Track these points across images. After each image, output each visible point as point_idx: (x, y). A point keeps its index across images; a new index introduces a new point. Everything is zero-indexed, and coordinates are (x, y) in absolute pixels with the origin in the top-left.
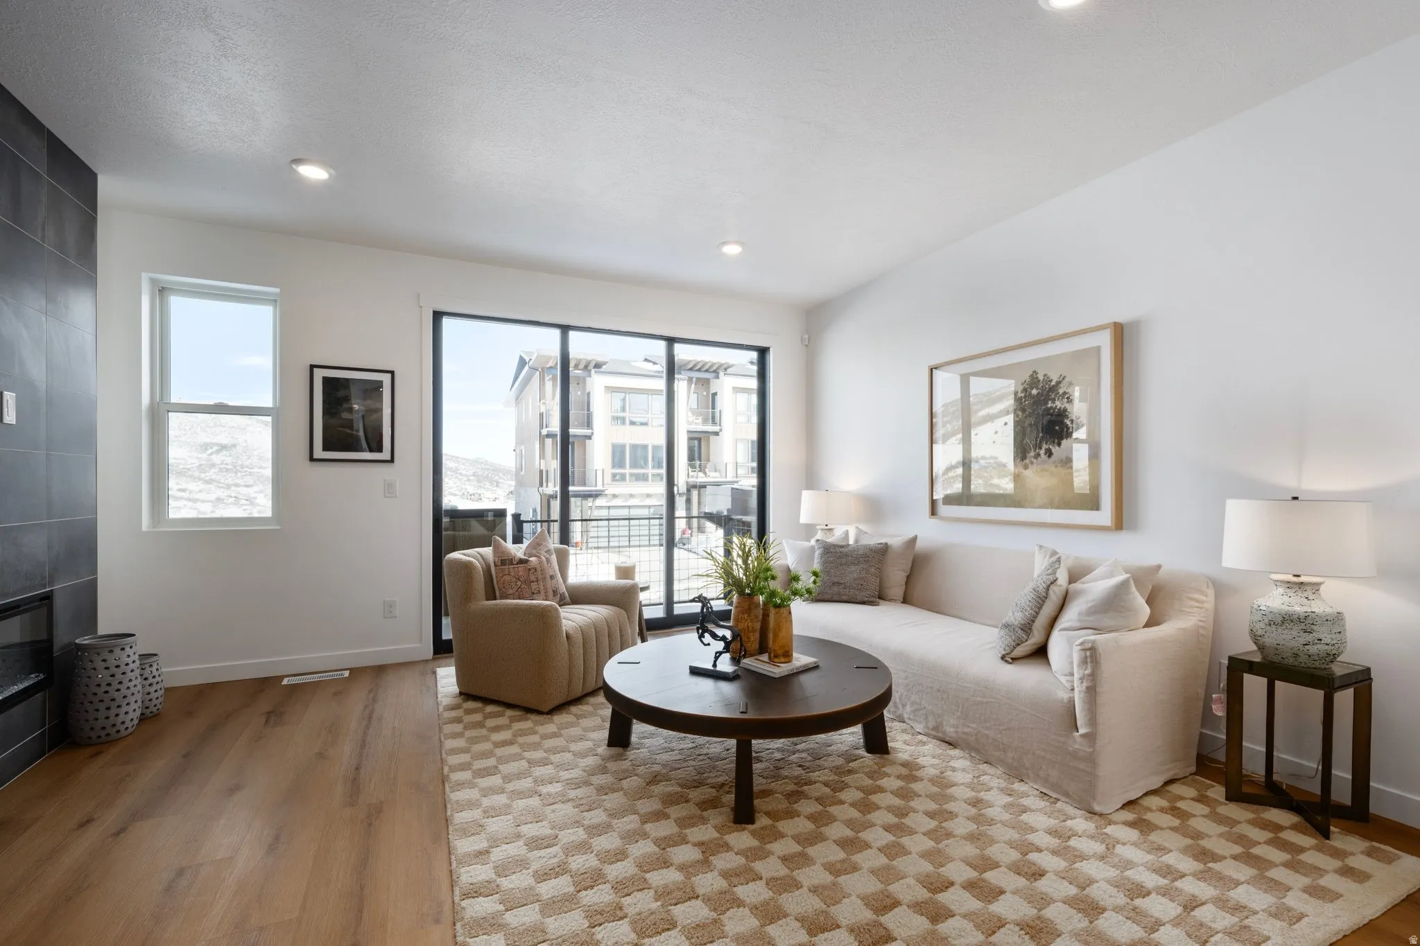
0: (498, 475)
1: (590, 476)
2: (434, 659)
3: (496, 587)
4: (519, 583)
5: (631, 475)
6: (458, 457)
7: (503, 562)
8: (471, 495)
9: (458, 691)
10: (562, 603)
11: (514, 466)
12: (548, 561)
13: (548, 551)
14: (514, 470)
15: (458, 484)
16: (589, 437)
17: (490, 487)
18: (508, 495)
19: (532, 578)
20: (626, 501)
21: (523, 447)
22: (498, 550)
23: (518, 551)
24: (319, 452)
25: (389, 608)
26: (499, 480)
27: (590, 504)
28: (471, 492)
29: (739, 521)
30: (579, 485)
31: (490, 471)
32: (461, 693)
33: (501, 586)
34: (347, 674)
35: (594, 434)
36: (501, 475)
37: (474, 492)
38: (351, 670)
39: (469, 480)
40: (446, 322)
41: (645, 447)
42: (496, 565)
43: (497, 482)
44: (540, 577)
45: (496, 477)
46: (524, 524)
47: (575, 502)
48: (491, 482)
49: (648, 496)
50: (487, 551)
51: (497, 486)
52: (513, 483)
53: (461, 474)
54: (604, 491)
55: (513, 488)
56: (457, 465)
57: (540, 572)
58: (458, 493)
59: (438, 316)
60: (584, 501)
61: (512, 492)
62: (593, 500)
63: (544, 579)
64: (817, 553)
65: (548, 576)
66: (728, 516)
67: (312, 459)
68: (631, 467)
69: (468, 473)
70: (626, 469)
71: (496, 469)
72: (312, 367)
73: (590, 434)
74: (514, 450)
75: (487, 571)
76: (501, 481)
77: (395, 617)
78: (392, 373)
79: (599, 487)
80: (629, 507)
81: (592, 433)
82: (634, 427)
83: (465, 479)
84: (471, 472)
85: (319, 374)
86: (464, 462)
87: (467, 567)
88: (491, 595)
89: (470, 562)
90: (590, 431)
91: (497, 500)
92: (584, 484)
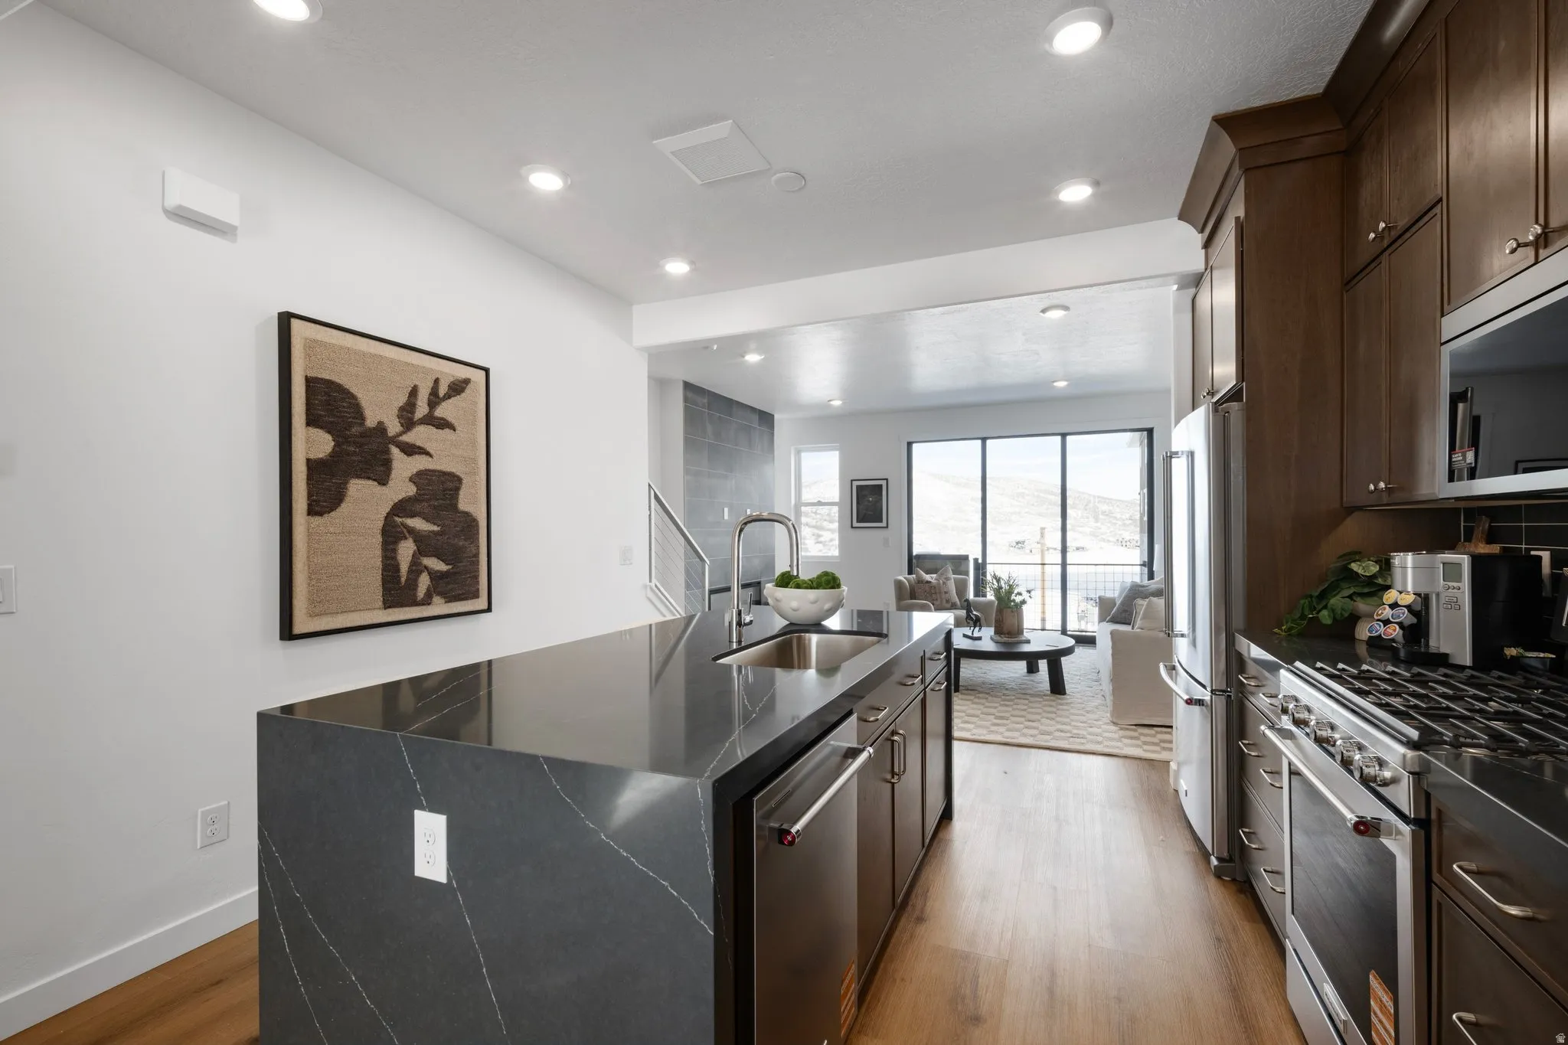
6: (1111, 499)
8: (1126, 542)
15: (1112, 529)
22: (918, 575)
23: (931, 577)
24: (855, 524)
28: (1127, 538)
37: (1132, 538)
39: (1124, 525)
40: (915, 446)
50: (913, 577)
53: (1115, 518)
56: (1111, 508)
58: (1111, 539)
59: (910, 444)
67: (853, 527)
69: (1124, 517)
72: (853, 480)
78: (887, 480)
83: (1120, 523)
84: (1128, 516)
85: (856, 484)
86: (1118, 503)
87: (900, 584)
89: (902, 581)
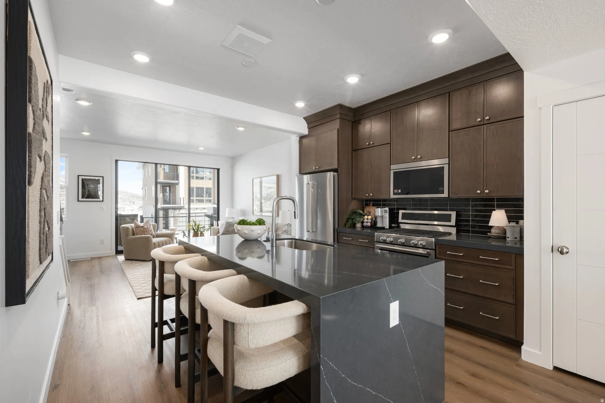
0: (134, 198)
1: (178, 200)
2: (115, 255)
3: (135, 233)
4: (141, 232)
5: (196, 200)
7: (137, 227)
9: (124, 259)
10: (154, 237)
11: (142, 194)
12: (150, 227)
13: (150, 224)
14: (142, 196)
16: (178, 184)
17: (129, 204)
18: (139, 208)
19: (145, 231)
20: (194, 211)
21: (146, 188)
22: (135, 224)
23: (142, 224)
24: (80, 199)
25: (102, 242)
26: (134, 201)
27: (178, 212)
29: (214, 217)
30: (173, 204)
31: (130, 197)
32: (125, 259)
33: (136, 233)
34: (90, 259)
35: (180, 183)
36: (135, 198)
38: (91, 258)
40: (119, 163)
41: (203, 188)
42: (135, 228)
43: (133, 202)
44: (147, 231)
45: (133, 200)
46: (144, 218)
47: (171, 212)
48: (130, 202)
49: (204, 208)
50: (133, 225)
51: (133, 204)
52: (142, 202)
54: (184, 207)
55: (142, 205)
57: (147, 230)
59: (117, 161)
60: (175, 211)
61: (141, 207)
62: (179, 211)
63: (148, 231)
64: (225, 224)
65: (150, 230)
66: (212, 216)
67: (78, 201)
68: (196, 197)
70: (194, 198)
71: (133, 196)
72: (78, 176)
73: (178, 183)
74: (142, 189)
75: (133, 229)
76: (136, 201)
77: (104, 244)
78: (103, 177)
79: (182, 205)
80: (196, 213)
81: (179, 182)
82: (197, 180)
85: (80, 178)
87: (127, 228)
88: (134, 234)
89: (128, 227)
90: (178, 181)
91: (133, 211)
92: (175, 204)
